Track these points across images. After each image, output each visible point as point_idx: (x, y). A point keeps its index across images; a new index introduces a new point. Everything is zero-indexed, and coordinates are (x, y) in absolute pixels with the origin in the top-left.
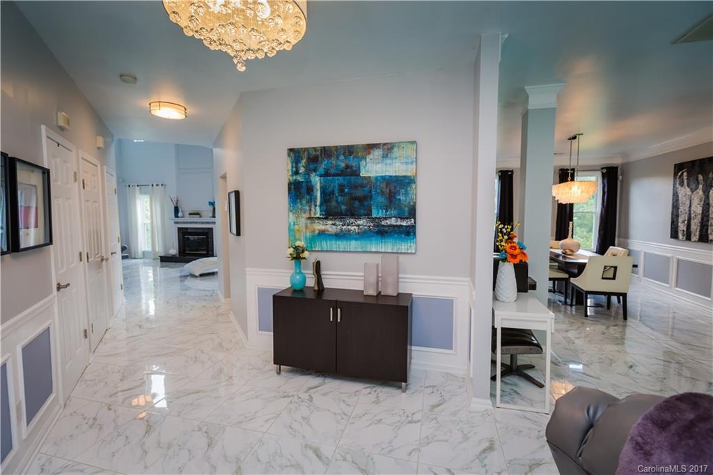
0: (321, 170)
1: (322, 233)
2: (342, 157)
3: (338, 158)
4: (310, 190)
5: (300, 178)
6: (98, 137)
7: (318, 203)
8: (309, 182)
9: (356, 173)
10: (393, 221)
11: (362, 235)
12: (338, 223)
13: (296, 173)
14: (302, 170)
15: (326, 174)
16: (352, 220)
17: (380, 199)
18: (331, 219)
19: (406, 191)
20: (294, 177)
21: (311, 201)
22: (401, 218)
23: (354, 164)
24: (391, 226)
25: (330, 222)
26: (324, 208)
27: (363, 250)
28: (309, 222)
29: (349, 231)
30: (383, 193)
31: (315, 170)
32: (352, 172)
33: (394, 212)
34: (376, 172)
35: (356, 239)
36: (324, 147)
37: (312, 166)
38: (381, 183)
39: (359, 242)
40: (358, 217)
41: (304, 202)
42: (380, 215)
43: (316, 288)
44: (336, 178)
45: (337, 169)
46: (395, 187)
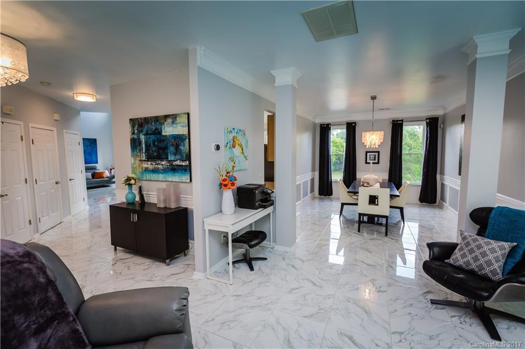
0: (144, 132)
1: (146, 169)
2: (153, 124)
3: (151, 124)
4: (140, 143)
5: (135, 137)
6: (54, 114)
7: (144, 152)
8: (139, 138)
9: (160, 133)
10: (178, 163)
11: (165, 171)
12: (153, 163)
13: (133, 133)
14: (136, 131)
15: (147, 134)
16: (160, 162)
17: (172, 149)
18: (150, 161)
19: (184, 144)
20: (133, 136)
21: (141, 150)
22: (182, 161)
23: (159, 128)
24: (177, 165)
25: (150, 163)
26: (146, 154)
27: (165, 180)
28: (140, 162)
29: (158, 168)
30: (173, 145)
31: (142, 131)
32: (158, 132)
33: (178, 157)
34: (169, 132)
35: (162, 173)
36: (145, 118)
37: (140, 129)
38: (172, 139)
39: (163, 175)
40: (162, 160)
41: (138, 151)
42: (172, 159)
43: (140, 202)
44: (151, 136)
45: (151, 131)
46: (179, 141)
